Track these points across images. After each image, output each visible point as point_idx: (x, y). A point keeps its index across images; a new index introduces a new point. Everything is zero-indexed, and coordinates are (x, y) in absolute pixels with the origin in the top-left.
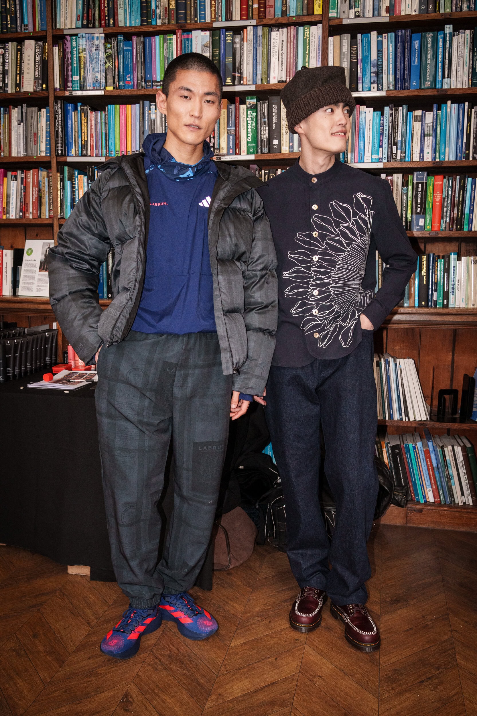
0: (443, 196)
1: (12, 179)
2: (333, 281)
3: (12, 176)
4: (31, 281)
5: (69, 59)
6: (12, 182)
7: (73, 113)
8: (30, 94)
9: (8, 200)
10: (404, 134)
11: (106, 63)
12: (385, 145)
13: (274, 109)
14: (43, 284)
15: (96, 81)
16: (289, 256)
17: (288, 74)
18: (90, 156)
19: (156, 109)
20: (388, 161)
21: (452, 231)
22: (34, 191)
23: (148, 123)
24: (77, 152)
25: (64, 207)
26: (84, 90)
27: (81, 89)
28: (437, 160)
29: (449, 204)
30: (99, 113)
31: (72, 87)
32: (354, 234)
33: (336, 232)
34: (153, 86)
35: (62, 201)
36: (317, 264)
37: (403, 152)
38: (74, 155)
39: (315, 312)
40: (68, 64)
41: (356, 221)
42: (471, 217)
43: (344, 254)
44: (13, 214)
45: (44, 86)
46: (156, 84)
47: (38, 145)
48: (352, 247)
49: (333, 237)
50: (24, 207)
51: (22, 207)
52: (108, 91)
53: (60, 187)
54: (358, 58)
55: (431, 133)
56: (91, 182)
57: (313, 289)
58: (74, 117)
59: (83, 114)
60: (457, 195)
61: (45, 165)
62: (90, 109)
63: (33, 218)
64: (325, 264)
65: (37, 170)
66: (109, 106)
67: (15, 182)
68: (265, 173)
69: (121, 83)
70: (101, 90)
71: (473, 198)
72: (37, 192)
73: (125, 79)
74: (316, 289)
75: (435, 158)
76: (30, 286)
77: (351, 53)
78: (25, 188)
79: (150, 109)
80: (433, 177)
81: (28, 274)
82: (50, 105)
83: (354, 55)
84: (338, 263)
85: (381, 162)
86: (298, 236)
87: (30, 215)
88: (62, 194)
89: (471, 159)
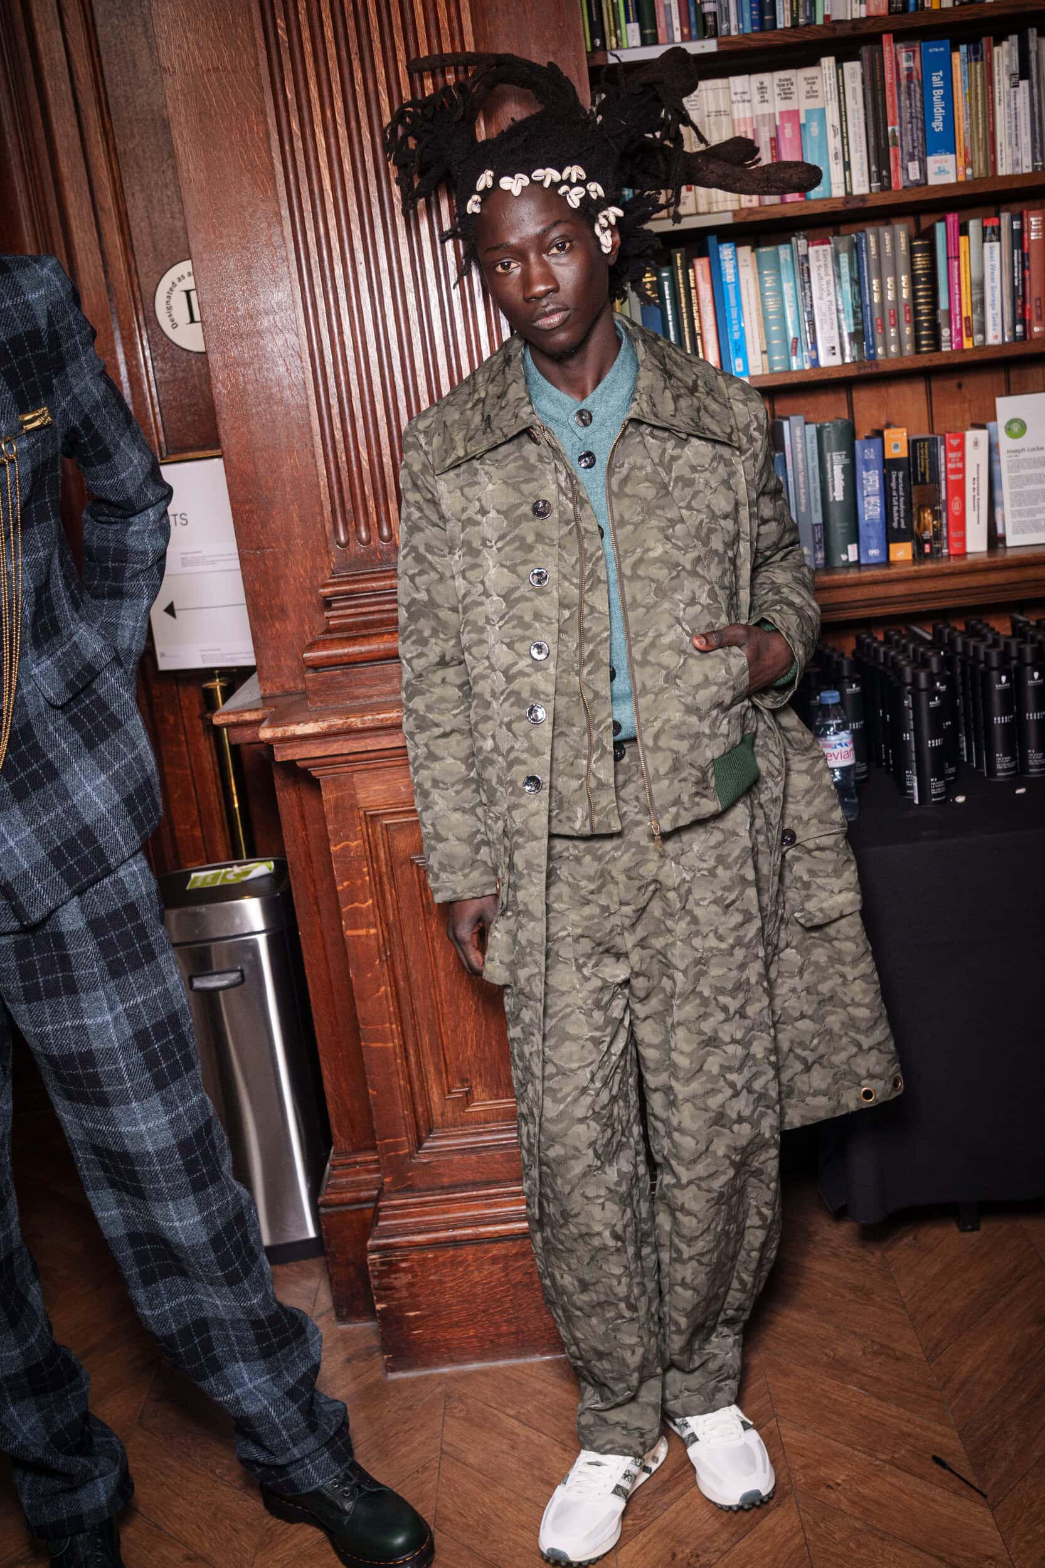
1: (985, 238)
3: (983, 228)
6: (984, 245)
9: (978, 297)
44: (995, 331)
50: (1027, 310)
51: (1024, 310)
67: (997, 244)
78: (1027, 257)
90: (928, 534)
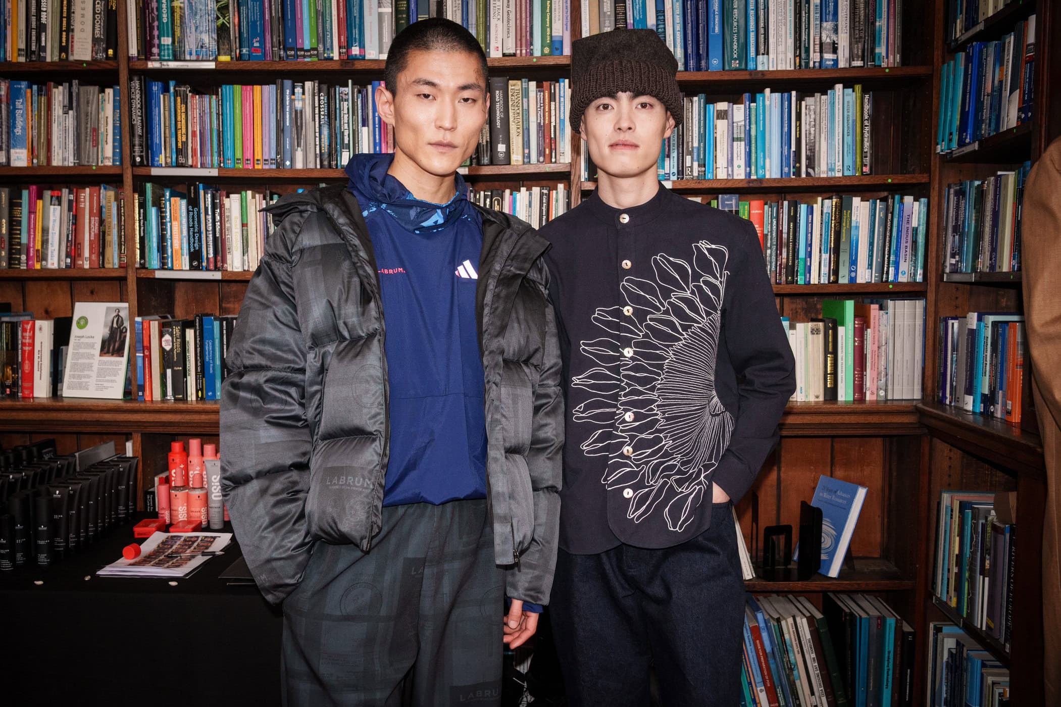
0: (765, 232)
1: (53, 203)
2: (659, 396)
3: (52, 197)
4: (86, 373)
5: (155, 10)
6: (52, 207)
7: (162, 96)
8: (85, 65)
9: (45, 238)
10: (703, 137)
11: (218, 18)
12: (674, 154)
13: (497, 97)
14: (107, 378)
15: (202, 47)
16: (583, 349)
17: (519, 43)
18: (191, 166)
19: (303, 93)
20: (678, 178)
21: (780, 284)
22: (93, 222)
23: (291, 114)
24: (169, 160)
25: (147, 250)
26: (180, 60)
27: (175, 59)
28: (753, 177)
29: (775, 243)
30: (206, 98)
31: (159, 55)
32: (695, 309)
33: (663, 306)
34: (298, 56)
35: (142, 240)
36: (631, 364)
37: (703, 165)
38: (164, 165)
39: (627, 450)
40: (153, 18)
41: (699, 288)
42: (809, 264)
43: (678, 345)
44: (54, 260)
45: (111, 52)
46: (302, 53)
47: (100, 147)
48: (692, 332)
49: (658, 315)
50: (73, 249)
51: (71, 249)
52: (221, 62)
53: (139, 216)
54: (628, 21)
55: (743, 136)
56: (193, 208)
57: (624, 410)
58: (163, 104)
59: (179, 99)
60: (785, 230)
61: (112, 180)
62: (190, 92)
63: (90, 268)
64: (644, 363)
65: (97, 188)
66: (224, 86)
67: (59, 207)
68: (486, 197)
69: (244, 51)
70: (209, 61)
71: (809, 235)
72: (97, 225)
73: (250, 45)
74: (629, 410)
75: (750, 174)
76: (83, 380)
77: (616, 14)
78: (75, 217)
79: (293, 93)
80: (748, 203)
81: (80, 361)
82: (121, 82)
83: (620, 16)
84: (667, 361)
85: (669, 180)
86: (598, 314)
87: (85, 262)
88: (142, 228)
89: (804, 175)
90: (9, 382)
